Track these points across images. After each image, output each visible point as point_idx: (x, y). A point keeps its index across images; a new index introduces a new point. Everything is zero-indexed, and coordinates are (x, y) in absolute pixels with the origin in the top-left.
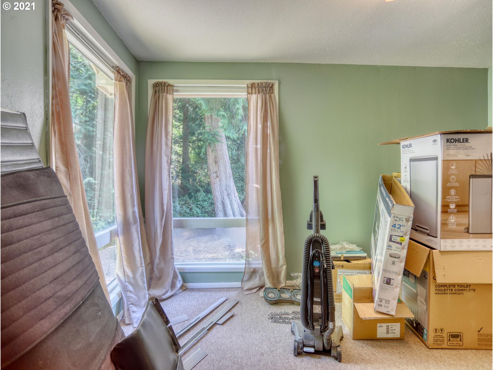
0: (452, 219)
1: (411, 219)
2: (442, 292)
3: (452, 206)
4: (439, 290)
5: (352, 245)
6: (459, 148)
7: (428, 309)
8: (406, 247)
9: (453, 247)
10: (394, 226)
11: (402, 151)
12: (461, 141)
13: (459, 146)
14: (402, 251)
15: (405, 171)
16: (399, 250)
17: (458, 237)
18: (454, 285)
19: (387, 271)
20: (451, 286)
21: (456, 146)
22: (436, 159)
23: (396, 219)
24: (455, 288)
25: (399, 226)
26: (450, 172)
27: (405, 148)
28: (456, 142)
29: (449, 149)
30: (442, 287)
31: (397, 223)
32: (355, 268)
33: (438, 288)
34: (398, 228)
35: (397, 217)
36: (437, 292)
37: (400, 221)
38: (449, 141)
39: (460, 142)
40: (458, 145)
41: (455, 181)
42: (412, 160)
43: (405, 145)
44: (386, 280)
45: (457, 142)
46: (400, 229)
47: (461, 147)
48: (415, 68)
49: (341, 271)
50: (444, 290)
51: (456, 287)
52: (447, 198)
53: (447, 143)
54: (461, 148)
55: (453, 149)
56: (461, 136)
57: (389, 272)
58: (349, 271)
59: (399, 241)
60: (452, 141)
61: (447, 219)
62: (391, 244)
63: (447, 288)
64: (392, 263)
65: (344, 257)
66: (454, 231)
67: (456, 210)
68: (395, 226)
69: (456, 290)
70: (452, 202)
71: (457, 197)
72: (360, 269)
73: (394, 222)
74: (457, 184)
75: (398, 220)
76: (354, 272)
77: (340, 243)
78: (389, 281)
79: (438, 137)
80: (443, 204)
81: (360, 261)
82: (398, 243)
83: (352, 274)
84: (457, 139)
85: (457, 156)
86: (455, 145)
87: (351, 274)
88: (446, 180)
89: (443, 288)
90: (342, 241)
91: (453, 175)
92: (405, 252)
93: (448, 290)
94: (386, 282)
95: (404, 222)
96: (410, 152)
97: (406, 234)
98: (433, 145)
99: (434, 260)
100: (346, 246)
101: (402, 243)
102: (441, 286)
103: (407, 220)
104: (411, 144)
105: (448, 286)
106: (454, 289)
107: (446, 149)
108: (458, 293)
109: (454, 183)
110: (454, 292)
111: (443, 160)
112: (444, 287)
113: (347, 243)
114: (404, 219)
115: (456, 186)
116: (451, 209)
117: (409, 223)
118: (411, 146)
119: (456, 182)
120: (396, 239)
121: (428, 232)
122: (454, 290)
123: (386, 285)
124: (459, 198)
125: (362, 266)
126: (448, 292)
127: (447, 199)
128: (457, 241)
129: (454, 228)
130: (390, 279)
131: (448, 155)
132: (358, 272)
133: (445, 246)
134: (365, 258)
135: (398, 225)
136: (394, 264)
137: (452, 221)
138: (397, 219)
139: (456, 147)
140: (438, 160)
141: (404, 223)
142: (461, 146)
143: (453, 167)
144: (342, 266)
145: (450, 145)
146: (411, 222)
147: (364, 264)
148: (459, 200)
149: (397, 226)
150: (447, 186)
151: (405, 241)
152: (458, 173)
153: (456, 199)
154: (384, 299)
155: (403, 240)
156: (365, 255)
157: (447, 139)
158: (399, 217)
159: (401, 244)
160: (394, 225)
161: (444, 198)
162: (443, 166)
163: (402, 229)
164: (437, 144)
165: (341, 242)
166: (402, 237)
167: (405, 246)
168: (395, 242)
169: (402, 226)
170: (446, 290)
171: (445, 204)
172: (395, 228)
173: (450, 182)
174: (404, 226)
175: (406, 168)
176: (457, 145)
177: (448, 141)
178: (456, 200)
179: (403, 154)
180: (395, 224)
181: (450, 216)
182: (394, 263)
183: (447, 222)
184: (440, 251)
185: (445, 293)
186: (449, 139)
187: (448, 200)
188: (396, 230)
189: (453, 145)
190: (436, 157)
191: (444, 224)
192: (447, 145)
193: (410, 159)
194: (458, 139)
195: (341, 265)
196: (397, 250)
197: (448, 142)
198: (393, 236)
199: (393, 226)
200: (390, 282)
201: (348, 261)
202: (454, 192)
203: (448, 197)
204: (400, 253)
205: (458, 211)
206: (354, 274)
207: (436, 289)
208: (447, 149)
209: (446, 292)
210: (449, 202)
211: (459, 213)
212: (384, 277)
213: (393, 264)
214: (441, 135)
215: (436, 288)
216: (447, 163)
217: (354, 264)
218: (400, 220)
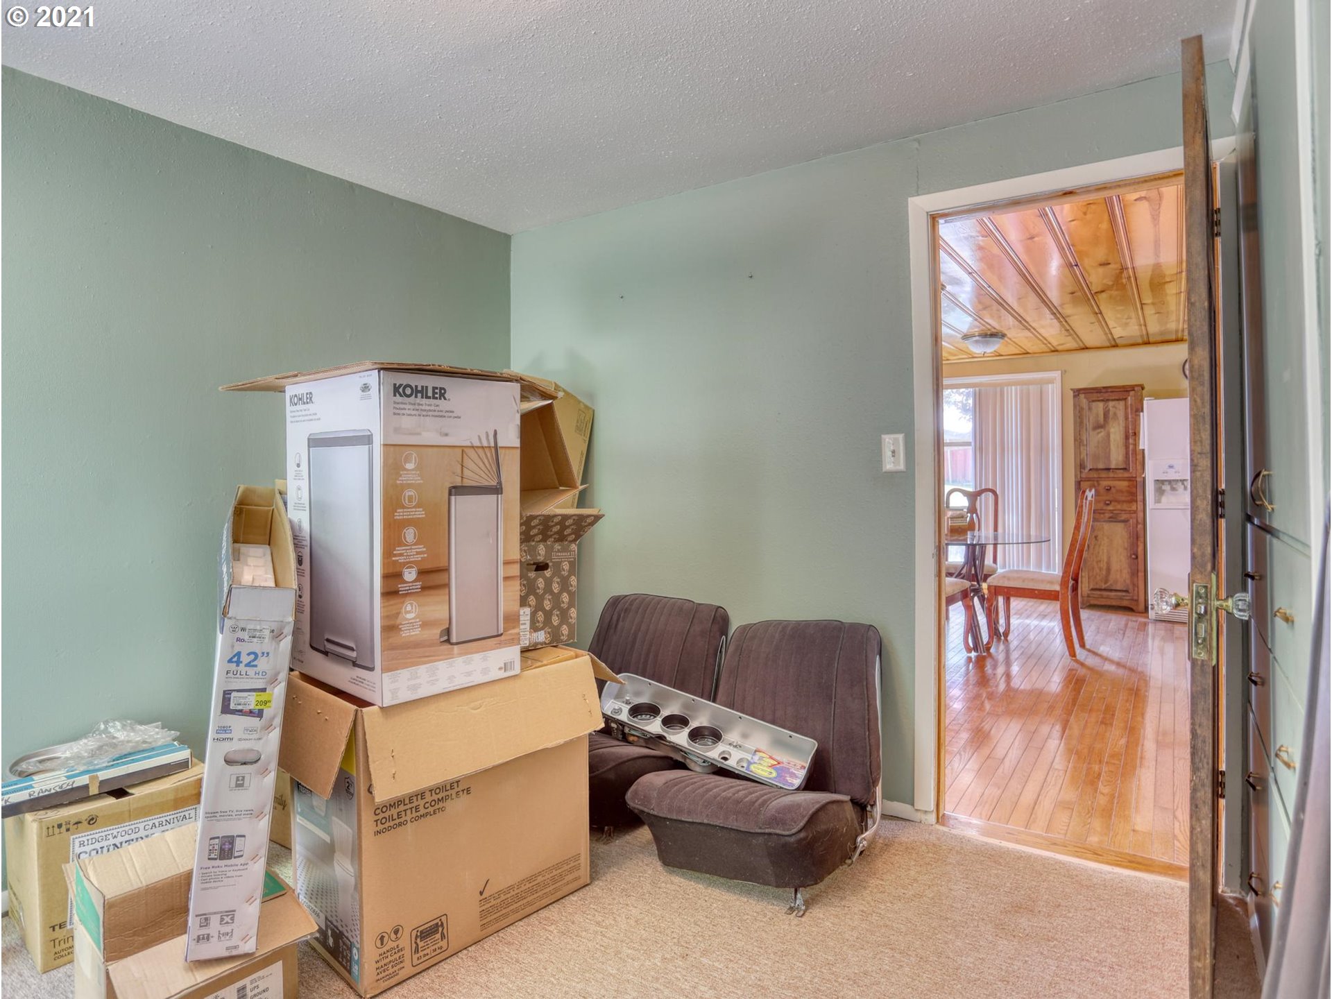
0: (410, 611)
1: (289, 629)
2: (392, 823)
3: (410, 575)
4: (384, 821)
5: (143, 727)
6: (424, 413)
7: (359, 886)
8: (278, 721)
9: (414, 688)
10: (235, 659)
11: (288, 415)
12: (430, 394)
13: (423, 408)
14: (265, 738)
15: (298, 476)
16: (255, 736)
17: (426, 659)
18: (421, 794)
19: (218, 815)
20: (415, 798)
21: (417, 407)
22: (367, 440)
23: (241, 635)
24: (424, 801)
25: (252, 657)
26: (404, 479)
27: (296, 404)
28: (416, 397)
29: (399, 414)
30: (392, 809)
31: (245, 649)
32: (145, 811)
33: (382, 815)
34: (248, 665)
35: (243, 629)
36: (381, 827)
37: (255, 640)
38: (401, 390)
39: (427, 397)
40: (422, 405)
41: (414, 504)
42: (315, 442)
43: (296, 396)
44: (216, 847)
45: (419, 395)
46: (256, 666)
47: (430, 411)
48: (352, 186)
49: (85, 839)
50: (399, 814)
51: (428, 798)
52: (395, 552)
53: (395, 395)
54: (430, 413)
55: (409, 415)
56: (430, 382)
57: (226, 815)
58: (120, 830)
59: (252, 706)
60: (408, 391)
61: (398, 614)
62: (230, 719)
63: (406, 807)
64: (233, 784)
65: (102, 783)
66: (417, 645)
67: (419, 584)
68: (239, 658)
69: (427, 805)
70: (408, 564)
71: (421, 548)
72: (163, 811)
73: (233, 646)
74: (420, 514)
75: (246, 638)
76: (141, 826)
77: (98, 729)
78: (227, 847)
79: (373, 378)
80: (386, 572)
81: (165, 779)
82: (251, 713)
83: (134, 836)
84: (419, 388)
85: (419, 434)
86: (415, 404)
87: (127, 838)
88: (392, 502)
89: (394, 812)
90: (106, 723)
91: (409, 486)
92: (275, 736)
93: (409, 812)
94: (217, 852)
95: (266, 640)
96: (306, 418)
97: (274, 680)
98: (362, 398)
99: (367, 737)
100: (121, 735)
101: (263, 710)
102: (390, 805)
103: (277, 635)
104: (311, 393)
105: (407, 801)
106: (422, 803)
107: (391, 415)
108: (432, 813)
109: (414, 510)
110: (423, 811)
111: (384, 445)
112: (398, 805)
113: (124, 726)
114: (267, 633)
115: (419, 518)
116: (409, 582)
117: (282, 643)
118: (311, 398)
119: (417, 506)
120: (242, 701)
121: (354, 654)
122: (421, 807)
123: (218, 862)
124: (425, 549)
125: (171, 796)
126: (408, 818)
127: (395, 555)
128: (422, 670)
129: (416, 635)
130: (231, 840)
131: (397, 430)
132: (156, 822)
133: (394, 692)
134: (183, 765)
135: (249, 654)
136: (242, 785)
137: (409, 616)
138: (245, 636)
139: (417, 410)
140: (372, 443)
141: (267, 645)
142: (428, 408)
143: (410, 466)
144: (92, 821)
145: (402, 403)
146: (289, 638)
147: (176, 789)
148: (426, 555)
149: (245, 659)
150: (395, 520)
151: (273, 704)
152: (422, 482)
153: (418, 553)
154: (215, 913)
155: (266, 703)
156: (184, 754)
157: (395, 385)
158: (249, 627)
159: (260, 714)
160: (234, 656)
161: (388, 553)
162: (384, 462)
163: (262, 664)
164: (369, 397)
165: (102, 726)
166: (264, 690)
167: (273, 718)
168: (241, 711)
169: (260, 655)
170: (403, 813)
171: (391, 571)
172: (238, 666)
173: (404, 507)
174: (268, 654)
175: (298, 465)
176: (419, 404)
177: (396, 389)
178: (419, 558)
179: (292, 422)
180: (239, 654)
181: (403, 602)
182: (240, 783)
183: (398, 622)
184: (382, 708)
185: (400, 824)
186: (401, 385)
187: (397, 558)
188: (243, 673)
189: (410, 404)
190: (369, 435)
191: (390, 628)
192: (395, 403)
193: (309, 439)
194: (422, 387)
195: (84, 818)
196: (251, 737)
197: (397, 395)
198: (234, 694)
199: (230, 661)
200: (231, 850)
201: (120, 793)
202: (413, 535)
203: (399, 550)
204: (257, 746)
205: (423, 588)
206: (142, 833)
207: (376, 821)
208: (395, 414)
209: (402, 820)
210: (401, 563)
211: (426, 592)
212: (211, 839)
213: (238, 786)
214: (379, 371)
215: (377, 818)
216: (395, 454)
217: (140, 798)
218: (254, 637)
